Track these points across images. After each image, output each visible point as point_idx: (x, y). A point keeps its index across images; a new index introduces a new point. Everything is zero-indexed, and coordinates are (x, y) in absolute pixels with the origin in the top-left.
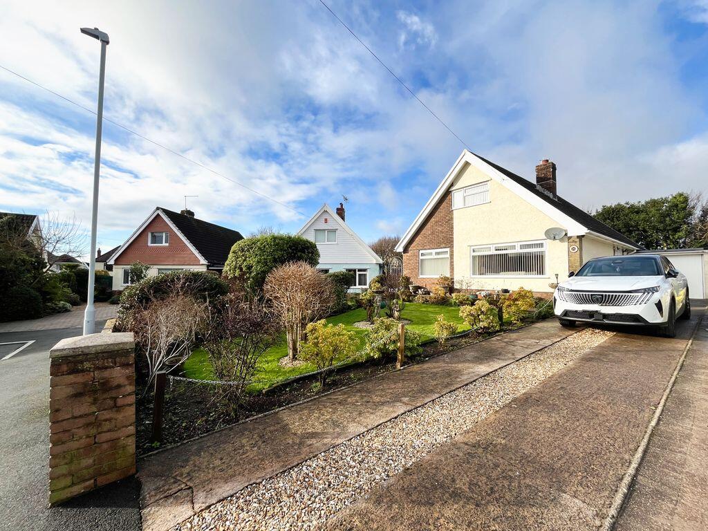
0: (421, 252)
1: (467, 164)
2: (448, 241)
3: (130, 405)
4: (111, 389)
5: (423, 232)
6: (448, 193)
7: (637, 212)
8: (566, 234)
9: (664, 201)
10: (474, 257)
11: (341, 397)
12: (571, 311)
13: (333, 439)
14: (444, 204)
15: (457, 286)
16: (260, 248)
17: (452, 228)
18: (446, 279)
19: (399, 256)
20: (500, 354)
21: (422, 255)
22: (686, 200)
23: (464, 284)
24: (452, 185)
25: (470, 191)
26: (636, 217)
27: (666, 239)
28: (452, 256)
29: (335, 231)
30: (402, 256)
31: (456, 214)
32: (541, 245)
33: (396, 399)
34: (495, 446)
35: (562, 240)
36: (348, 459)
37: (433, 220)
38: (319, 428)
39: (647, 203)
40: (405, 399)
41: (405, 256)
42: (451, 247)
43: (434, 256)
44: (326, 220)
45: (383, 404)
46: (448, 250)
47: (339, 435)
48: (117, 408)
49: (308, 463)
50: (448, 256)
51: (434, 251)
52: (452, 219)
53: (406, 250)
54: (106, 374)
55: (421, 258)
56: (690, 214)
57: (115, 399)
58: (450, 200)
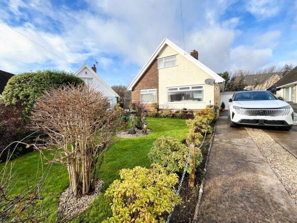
0: (141, 90)
1: (166, 45)
2: (155, 85)
5: (142, 80)
6: (155, 60)
8: (214, 82)
14: (154, 66)
15: (160, 107)
17: (158, 78)
18: (156, 104)
19: (129, 93)
23: (165, 106)
24: (158, 56)
25: (167, 60)
28: (158, 92)
29: (91, 79)
30: (131, 93)
31: (160, 71)
35: (212, 85)
37: (148, 74)
41: (133, 93)
42: (158, 88)
43: (148, 93)
44: (86, 73)
46: (156, 89)
50: (156, 92)
51: (148, 90)
52: (158, 74)
53: (133, 89)
55: (141, 93)
58: (157, 64)
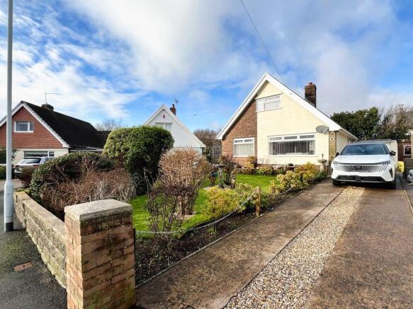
0: (235, 139)
1: (266, 83)
2: (254, 133)
3: (131, 253)
4: (120, 242)
5: (237, 126)
6: (253, 101)
7: (352, 118)
8: (328, 130)
9: (365, 111)
10: (270, 143)
11: (240, 237)
12: (343, 176)
13: (260, 262)
14: (251, 108)
15: (259, 162)
16: (134, 136)
17: (256, 124)
18: (253, 158)
19: (219, 142)
20: (314, 203)
21: (236, 142)
22: (377, 112)
23: (265, 161)
25: (268, 101)
26: (351, 120)
27: (366, 134)
28: (256, 142)
29: (170, 124)
30: (221, 142)
31: (259, 115)
32: (313, 136)
33: (277, 235)
34: (357, 255)
35: (325, 133)
36: (280, 273)
37: (243, 118)
38: (244, 257)
39: (357, 112)
40: (283, 234)
41: (223, 142)
42: (256, 137)
43: (244, 143)
44: (164, 116)
45: (272, 238)
46: (253, 138)
47: (261, 260)
48: (124, 256)
49: (257, 279)
50: (253, 142)
51: (244, 139)
52: (256, 118)
53: (224, 138)
54: (116, 231)
55: (234, 144)
56: (379, 119)
57: (122, 250)
58: (255, 106)
